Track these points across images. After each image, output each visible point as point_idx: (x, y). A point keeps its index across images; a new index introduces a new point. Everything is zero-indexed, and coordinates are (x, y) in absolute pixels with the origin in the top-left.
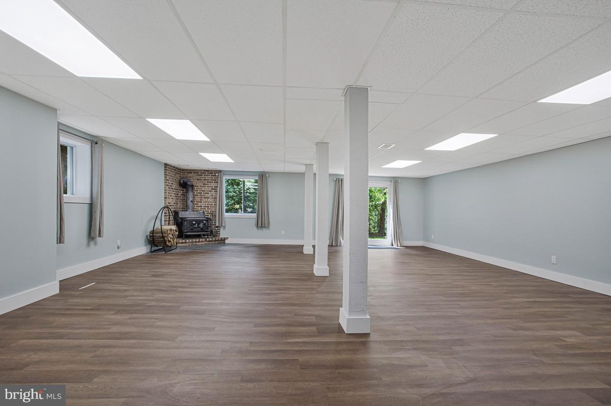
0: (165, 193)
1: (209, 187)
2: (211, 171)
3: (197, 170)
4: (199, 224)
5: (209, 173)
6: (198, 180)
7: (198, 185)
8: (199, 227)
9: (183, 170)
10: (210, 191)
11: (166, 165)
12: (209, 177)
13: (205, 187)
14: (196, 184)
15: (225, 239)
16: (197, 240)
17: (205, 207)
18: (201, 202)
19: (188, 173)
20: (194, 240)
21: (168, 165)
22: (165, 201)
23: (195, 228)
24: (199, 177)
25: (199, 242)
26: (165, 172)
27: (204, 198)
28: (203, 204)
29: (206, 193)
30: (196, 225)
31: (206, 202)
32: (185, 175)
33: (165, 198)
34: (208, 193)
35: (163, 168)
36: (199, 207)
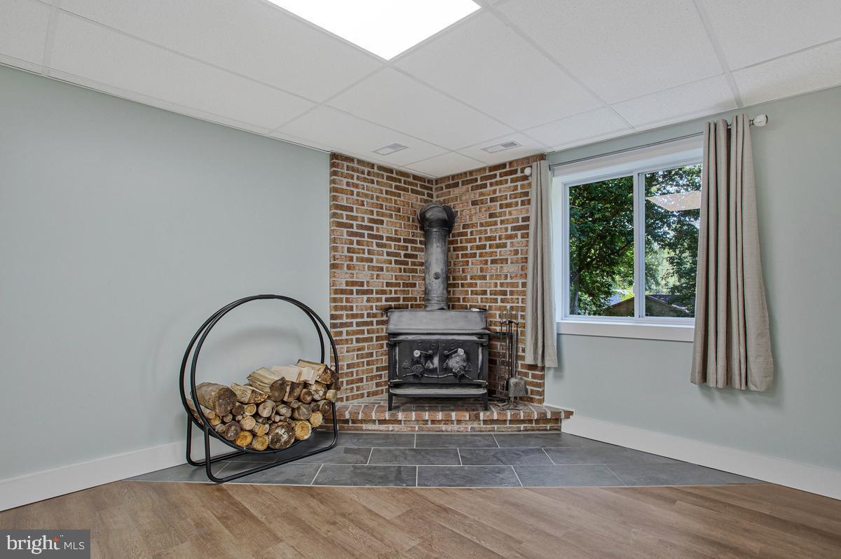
0: (334, 249)
1: (508, 221)
2: (511, 163)
3: (471, 173)
4: (448, 357)
5: (506, 174)
6: (474, 203)
7: (474, 221)
8: (448, 370)
9: (437, 181)
10: (510, 237)
11: (334, 156)
12: (505, 189)
13: (495, 224)
14: (471, 219)
15: (556, 418)
16: (440, 416)
17: (495, 293)
18: (484, 278)
19: (448, 187)
20: (426, 415)
21: (349, 159)
22: (333, 275)
23: (433, 371)
24: (475, 195)
25: (448, 421)
26: (333, 182)
27: (493, 262)
28: (489, 285)
29: (498, 246)
30: (436, 360)
31: (498, 277)
32: (442, 195)
33: (333, 266)
34: (504, 245)
35: (325, 170)
36: (477, 293)
